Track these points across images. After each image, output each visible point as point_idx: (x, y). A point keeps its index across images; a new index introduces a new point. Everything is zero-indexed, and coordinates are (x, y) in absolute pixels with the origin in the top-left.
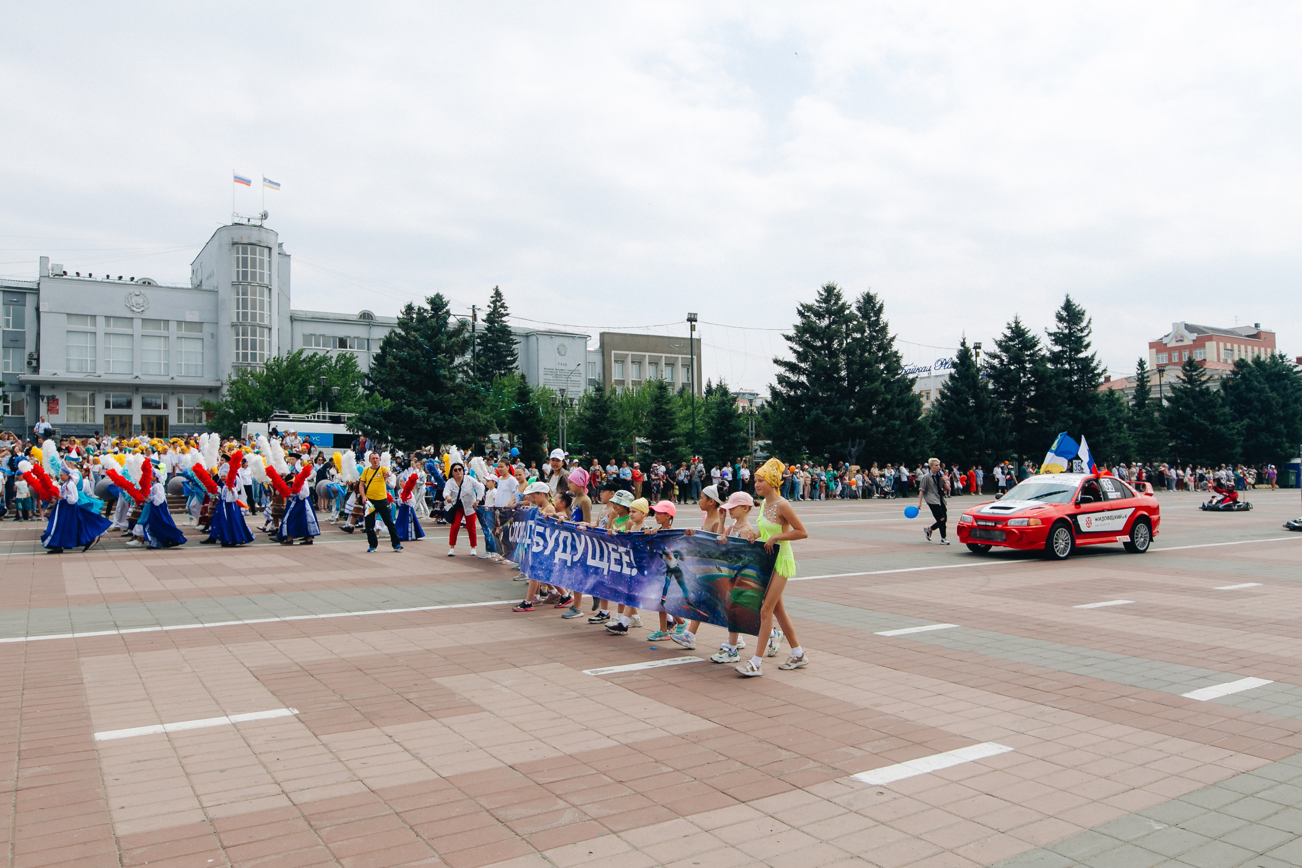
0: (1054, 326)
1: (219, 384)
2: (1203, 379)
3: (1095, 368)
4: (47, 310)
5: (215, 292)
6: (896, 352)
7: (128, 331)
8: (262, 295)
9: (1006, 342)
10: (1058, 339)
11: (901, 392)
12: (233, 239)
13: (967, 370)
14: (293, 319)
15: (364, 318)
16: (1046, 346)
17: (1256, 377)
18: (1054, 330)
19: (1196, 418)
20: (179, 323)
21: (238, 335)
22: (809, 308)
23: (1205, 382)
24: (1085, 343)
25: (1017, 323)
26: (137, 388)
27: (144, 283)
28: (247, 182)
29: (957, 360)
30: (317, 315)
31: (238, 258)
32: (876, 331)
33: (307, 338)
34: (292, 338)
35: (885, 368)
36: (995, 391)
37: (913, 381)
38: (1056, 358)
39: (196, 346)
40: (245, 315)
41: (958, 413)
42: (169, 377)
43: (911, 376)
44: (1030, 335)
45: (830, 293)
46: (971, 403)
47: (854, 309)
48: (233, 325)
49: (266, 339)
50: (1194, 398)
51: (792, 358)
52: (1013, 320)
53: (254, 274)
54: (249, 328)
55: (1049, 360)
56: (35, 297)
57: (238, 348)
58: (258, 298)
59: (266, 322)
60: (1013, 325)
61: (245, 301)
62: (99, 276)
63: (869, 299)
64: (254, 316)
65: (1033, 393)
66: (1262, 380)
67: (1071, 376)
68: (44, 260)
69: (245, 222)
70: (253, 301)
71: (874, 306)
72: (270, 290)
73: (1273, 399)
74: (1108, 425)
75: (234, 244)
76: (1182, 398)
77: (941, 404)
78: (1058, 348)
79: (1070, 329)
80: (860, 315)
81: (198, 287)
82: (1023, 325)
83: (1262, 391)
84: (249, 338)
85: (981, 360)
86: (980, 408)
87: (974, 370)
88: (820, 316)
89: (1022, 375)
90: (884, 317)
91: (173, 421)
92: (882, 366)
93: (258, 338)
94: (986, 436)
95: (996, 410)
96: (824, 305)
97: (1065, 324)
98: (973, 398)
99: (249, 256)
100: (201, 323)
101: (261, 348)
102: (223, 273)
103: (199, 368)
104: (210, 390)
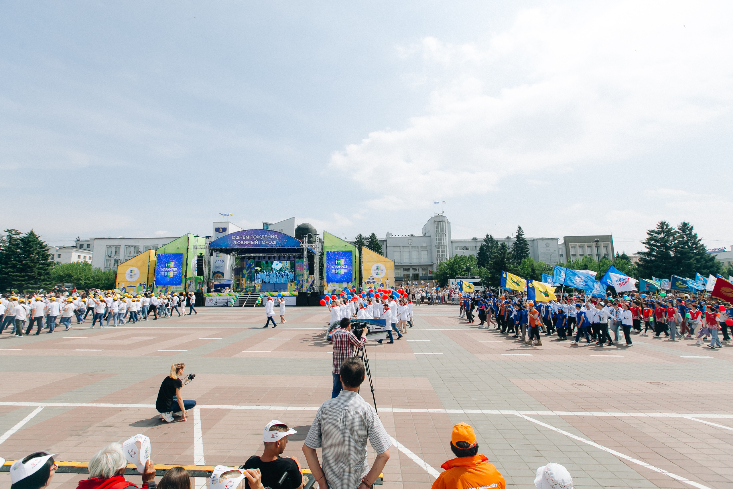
1: (432, 264)
4: (389, 246)
5: (430, 237)
6: (703, 245)
7: (408, 250)
12: (435, 220)
14: (452, 242)
15: (474, 240)
20: (421, 246)
21: (437, 249)
22: (652, 232)
26: (411, 266)
27: (411, 236)
28: (438, 203)
30: (459, 240)
31: (436, 226)
32: (690, 237)
33: (456, 248)
34: (452, 248)
35: (698, 252)
39: (426, 253)
40: (439, 243)
42: (419, 263)
45: (663, 225)
47: (677, 229)
48: (436, 246)
49: (445, 249)
53: (441, 230)
54: (440, 246)
57: (437, 253)
58: (442, 237)
59: (445, 244)
61: (439, 239)
62: (401, 236)
63: (685, 225)
64: (442, 243)
68: (387, 233)
69: (437, 215)
70: (441, 238)
72: (446, 234)
75: (435, 222)
80: (680, 231)
81: (424, 235)
84: (440, 249)
90: (694, 232)
91: (420, 275)
93: (443, 249)
99: (439, 225)
100: (427, 246)
101: (444, 252)
102: (432, 231)
103: (427, 259)
104: (430, 265)
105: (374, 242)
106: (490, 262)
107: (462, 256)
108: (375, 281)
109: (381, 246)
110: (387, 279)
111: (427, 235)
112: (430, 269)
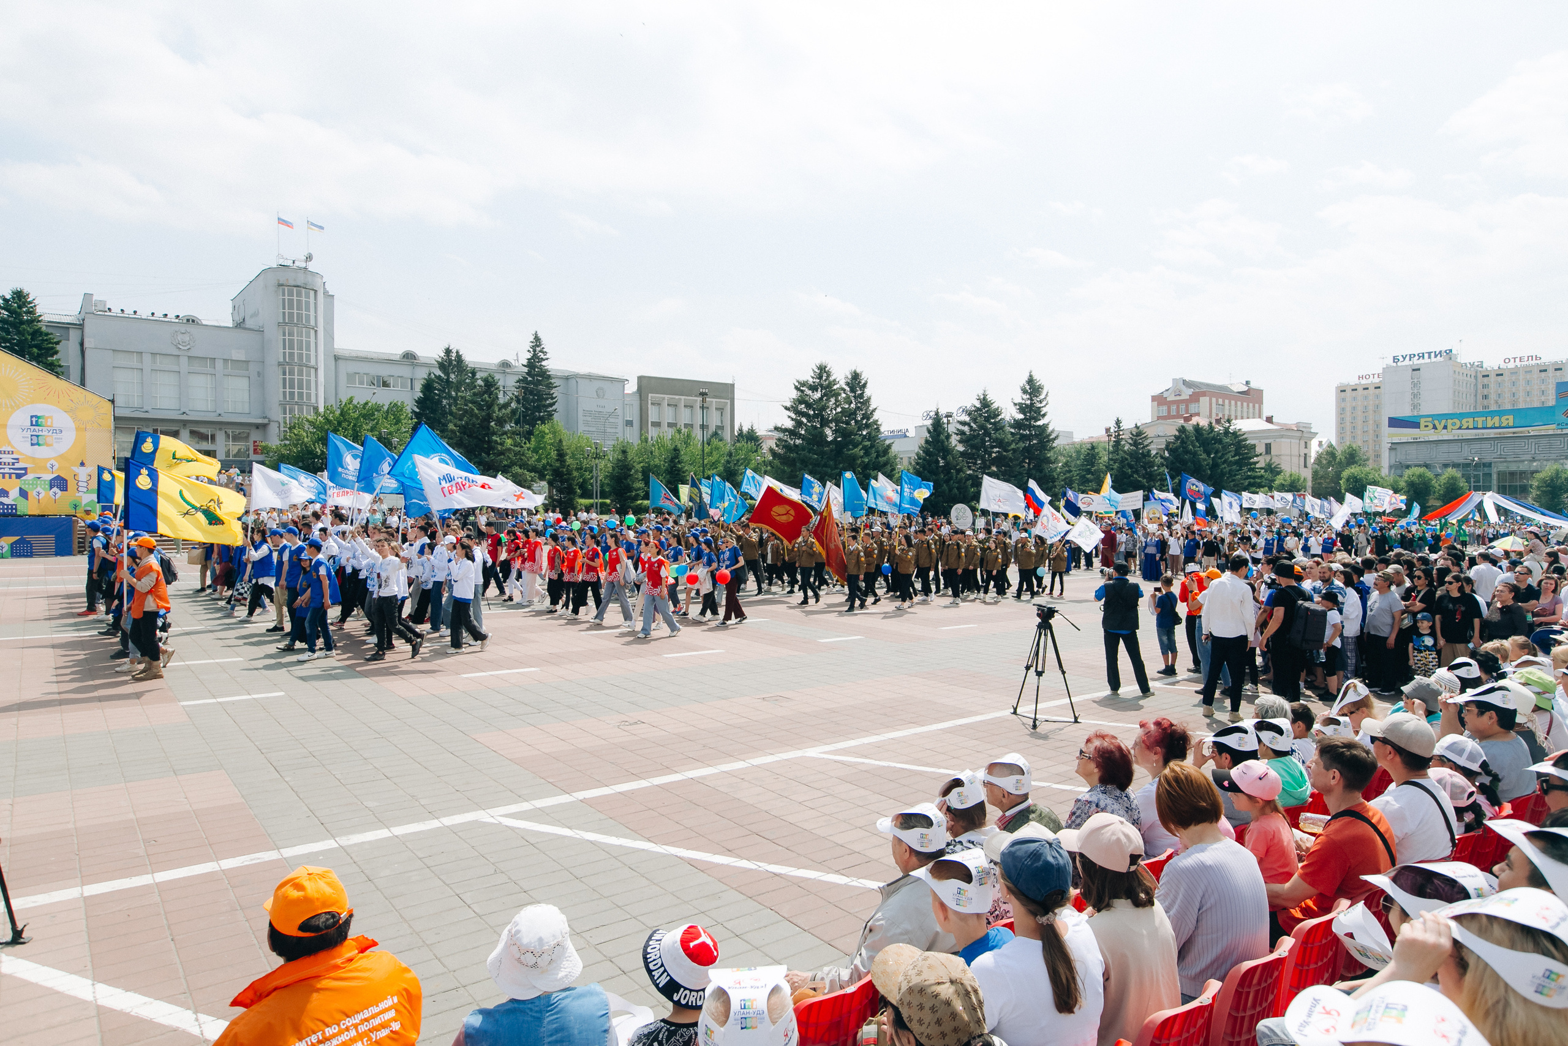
0: (1020, 398)
1: (266, 421)
2: (1145, 443)
3: (1050, 435)
4: (93, 346)
5: (261, 331)
6: (877, 421)
7: (176, 368)
8: (308, 336)
9: (975, 411)
10: (1022, 409)
11: (877, 457)
12: (279, 280)
13: (939, 435)
14: (337, 358)
15: (408, 358)
16: (1010, 413)
17: (1192, 442)
18: (1019, 400)
19: (1135, 476)
20: (225, 361)
21: (284, 374)
22: (803, 384)
23: (1147, 445)
24: (1042, 413)
25: (985, 396)
26: (185, 423)
27: (188, 320)
28: (290, 225)
29: (930, 427)
30: (360, 355)
31: (284, 300)
32: (860, 402)
33: (351, 377)
34: (336, 377)
35: (869, 433)
36: (962, 454)
37: (889, 446)
38: (1018, 424)
40: (291, 355)
41: (929, 472)
42: (214, 414)
43: (887, 442)
44: (995, 406)
45: (822, 371)
46: (942, 463)
47: (842, 383)
48: (280, 364)
49: (313, 378)
50: (1138, 460)
51: (789, 424)
52: (982, 392)
53: (299, 316)
54: (296, 368)
55: (1011, 426)
56: (79, 332)
57: (284, 387)
58: (304, 339)
59: (313, 363)
60: (982, 397)
61: (291, 342)
62: (144, 313)
63: (856, 376)
64: (300, 356)
65: (994, 455)
66: (1197, 444)
67: (1030, 441)
68: (88, 297)
69: (290, 263)
70: (300, 342)
71: (860, 382)
72: (316, 331)
73: (1205, 460)
74: (1056, 483)
75: (280, 285)
76: (1127, 459)
77: (917, 464)
78: (1021, 416)
79: (1031, 400)
80: (848, 389)
81: (240, 325)
82: (989, 398)
83: (1195, 454)
84: (296, 377)
85: (951, 429)
86: (947, 467)
87: (942, 437)
88: (813, 388)
89: (987, 439)
90: (868, 392)
92: (864, 433)
93: (305, 378)
94: (950, 490)
95: (959, 471)
96: (818, 381)
97: (1028, 396)
98: (943, 459)
99: (295, 298)
100: (247, 362)
101: (308, 388)
102: (268, 313)
103: (247, 406)
104: (257, 426)
105: (22, 322)
106: (451, 426)
107: (366, 404)
108: (25, 469)
109: (58, 343)
110: (82, 464)
111: (249, 323)
112: (255, 436)
